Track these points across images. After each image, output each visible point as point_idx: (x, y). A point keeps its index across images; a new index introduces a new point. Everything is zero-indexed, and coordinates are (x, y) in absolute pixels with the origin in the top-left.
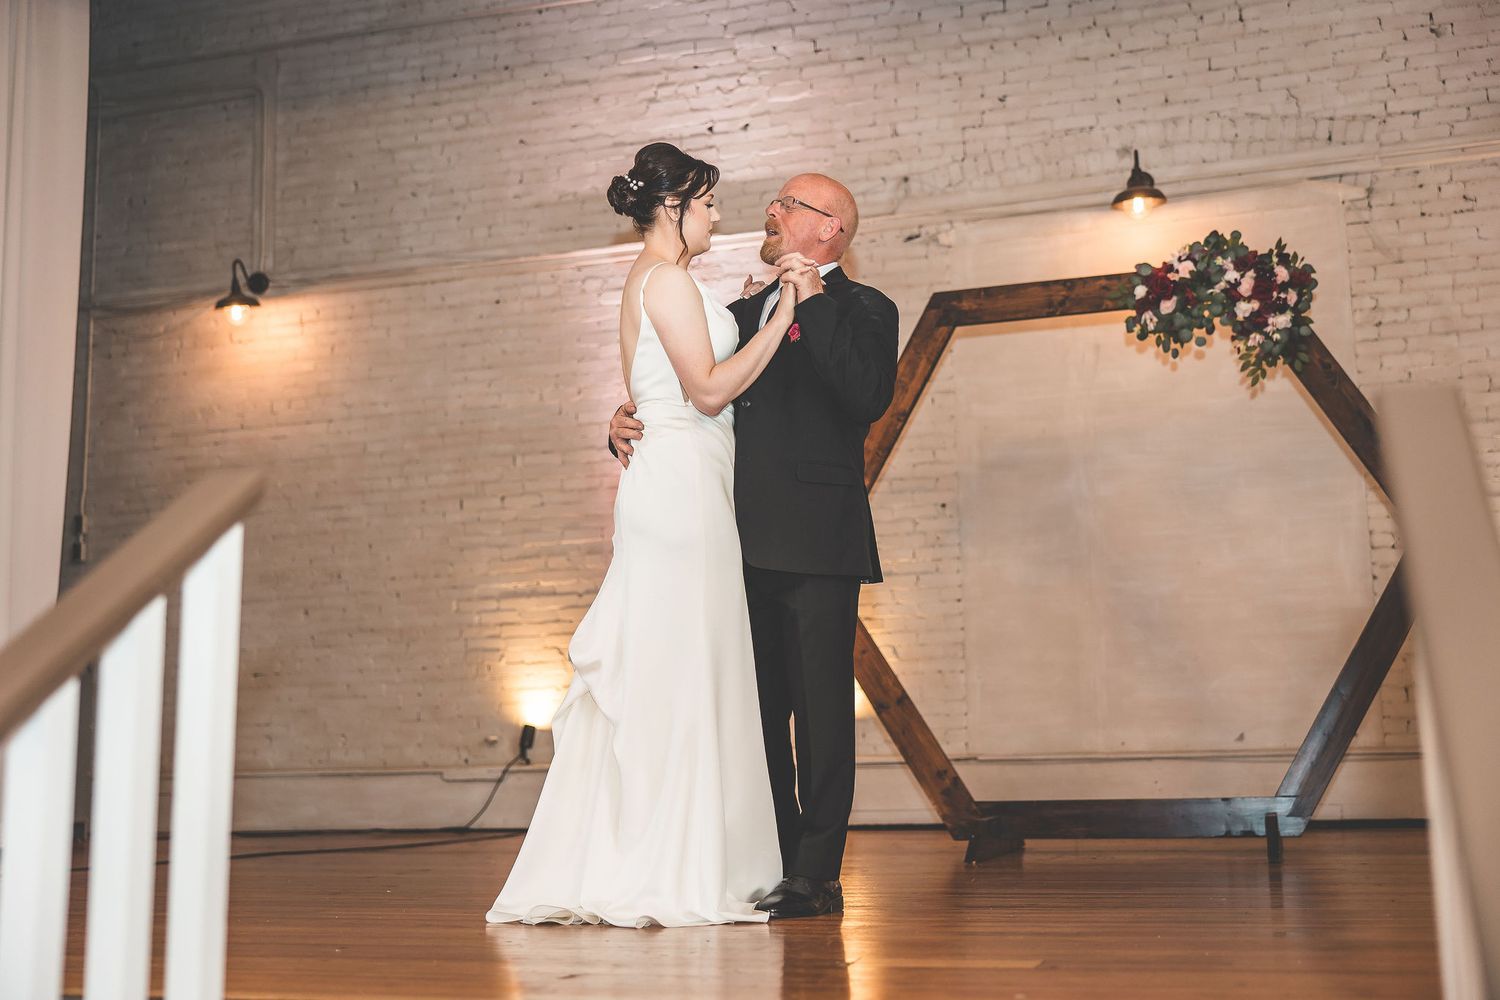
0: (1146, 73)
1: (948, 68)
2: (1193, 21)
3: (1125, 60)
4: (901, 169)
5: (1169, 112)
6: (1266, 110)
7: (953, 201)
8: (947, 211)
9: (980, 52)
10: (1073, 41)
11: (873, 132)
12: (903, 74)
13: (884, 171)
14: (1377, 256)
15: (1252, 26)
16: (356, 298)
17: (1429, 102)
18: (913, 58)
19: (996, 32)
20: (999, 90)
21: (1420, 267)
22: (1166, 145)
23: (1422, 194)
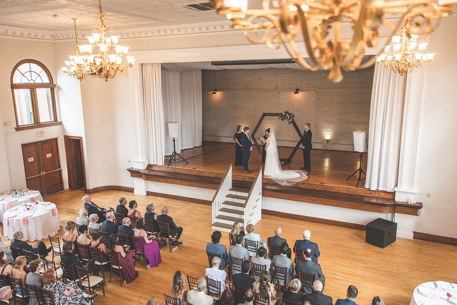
0: (299, 78)
1: (281, 76)
2: (304, 74)
3: (298, 77)
4: (276, 85)
5: (301, 83)
6: (310, 83)
7: (281, 89)
8: (280, 90)
9: (284, 74)
10: (293, 74)
11: (274, 81)
12: (277, 76)
13: (275, 85)
14: (318, 99)
15: (309, 75)
16: (225, 92)
17: (324, 84)
18: (278, 74)
19: (286, 72)
20: (286, 78)
21: (321, 100)
22: (300, 86)
23: (323, 93)
